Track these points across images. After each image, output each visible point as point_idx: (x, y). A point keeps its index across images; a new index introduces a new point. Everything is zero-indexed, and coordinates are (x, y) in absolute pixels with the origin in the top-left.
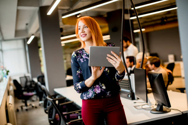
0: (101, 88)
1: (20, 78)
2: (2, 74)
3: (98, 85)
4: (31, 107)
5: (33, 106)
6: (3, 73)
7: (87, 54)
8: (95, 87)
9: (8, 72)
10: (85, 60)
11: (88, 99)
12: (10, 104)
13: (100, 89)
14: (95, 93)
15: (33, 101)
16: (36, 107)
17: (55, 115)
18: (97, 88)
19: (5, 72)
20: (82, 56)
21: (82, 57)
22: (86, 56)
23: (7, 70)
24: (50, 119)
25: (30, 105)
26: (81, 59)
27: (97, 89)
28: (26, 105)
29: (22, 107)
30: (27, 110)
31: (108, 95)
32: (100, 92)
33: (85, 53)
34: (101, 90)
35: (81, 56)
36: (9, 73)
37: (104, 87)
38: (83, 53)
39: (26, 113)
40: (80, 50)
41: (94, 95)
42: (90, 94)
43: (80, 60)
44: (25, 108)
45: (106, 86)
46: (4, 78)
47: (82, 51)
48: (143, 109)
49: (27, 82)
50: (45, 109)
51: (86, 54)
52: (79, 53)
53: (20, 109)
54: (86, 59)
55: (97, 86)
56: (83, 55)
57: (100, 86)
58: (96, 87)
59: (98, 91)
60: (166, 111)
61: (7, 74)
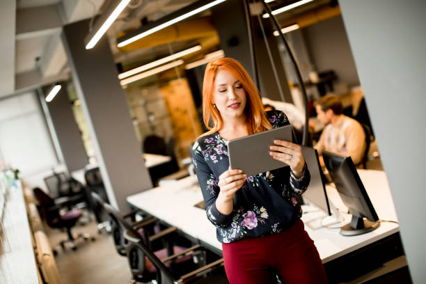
0: (258, 216)
1: (46, 179)
2: (6, 181)
3: (252, 210)
4: (81, 240)
5: (86, 239)
6: (8, 177)
7: (224, 145)
8: (244, 216)
9: (17, 172)
10: (221, 158)
11: (232, 242)
12: (45, 255)
13: (256, 220)
14: (246, 229)
15: (83, 225)
16: (93, 240)
17: (144, 261)
18: (250, 217)
19: (12, 175)
20: (215, 149)
21: (213, 152)
22: (223, 149)
23: (15, 168)
24: (135, 271)
25: (80, 236)
26: (212, 157)
27: (249, 220)
28: (71, 238)
29: (62, 244)
30: (75, 249)
31: (274, 230)
32: (256, 226)
33: (220, 143)
34: (259, 222)
35: (213, 150)
36: (20, 175)
37: (265, 215)
38: (216, 142)
39: (74, 256)
40: (208, 137)
41: (244, 233)
42: (235, 231)
43: (209, 157)
44: (69, 245)
45: (268, 212)
46: (13, 189)
47: (215, 138)
48: (324, 227)
49: (60, 183)
50: (119, 247)
51: (221, 145)
52: (207, 144)
53: (59, 248)
54: (223, 155)
55: (250, 213)
56: (215, 146)
57: (256, 213)
58: (246, 216)
59: (252, 224)
60: (371, 228)
61: (17, 178)
